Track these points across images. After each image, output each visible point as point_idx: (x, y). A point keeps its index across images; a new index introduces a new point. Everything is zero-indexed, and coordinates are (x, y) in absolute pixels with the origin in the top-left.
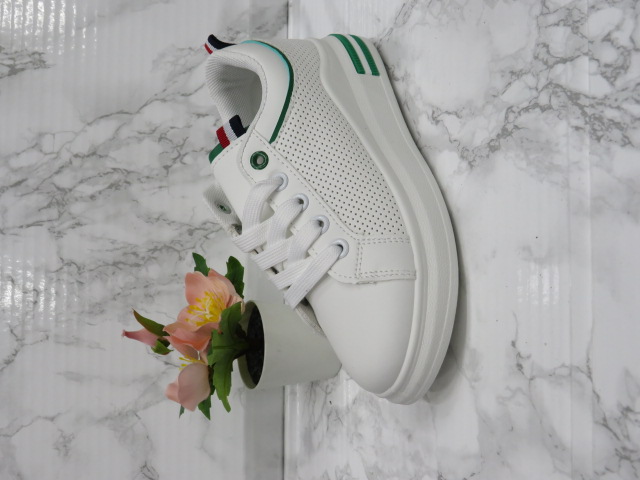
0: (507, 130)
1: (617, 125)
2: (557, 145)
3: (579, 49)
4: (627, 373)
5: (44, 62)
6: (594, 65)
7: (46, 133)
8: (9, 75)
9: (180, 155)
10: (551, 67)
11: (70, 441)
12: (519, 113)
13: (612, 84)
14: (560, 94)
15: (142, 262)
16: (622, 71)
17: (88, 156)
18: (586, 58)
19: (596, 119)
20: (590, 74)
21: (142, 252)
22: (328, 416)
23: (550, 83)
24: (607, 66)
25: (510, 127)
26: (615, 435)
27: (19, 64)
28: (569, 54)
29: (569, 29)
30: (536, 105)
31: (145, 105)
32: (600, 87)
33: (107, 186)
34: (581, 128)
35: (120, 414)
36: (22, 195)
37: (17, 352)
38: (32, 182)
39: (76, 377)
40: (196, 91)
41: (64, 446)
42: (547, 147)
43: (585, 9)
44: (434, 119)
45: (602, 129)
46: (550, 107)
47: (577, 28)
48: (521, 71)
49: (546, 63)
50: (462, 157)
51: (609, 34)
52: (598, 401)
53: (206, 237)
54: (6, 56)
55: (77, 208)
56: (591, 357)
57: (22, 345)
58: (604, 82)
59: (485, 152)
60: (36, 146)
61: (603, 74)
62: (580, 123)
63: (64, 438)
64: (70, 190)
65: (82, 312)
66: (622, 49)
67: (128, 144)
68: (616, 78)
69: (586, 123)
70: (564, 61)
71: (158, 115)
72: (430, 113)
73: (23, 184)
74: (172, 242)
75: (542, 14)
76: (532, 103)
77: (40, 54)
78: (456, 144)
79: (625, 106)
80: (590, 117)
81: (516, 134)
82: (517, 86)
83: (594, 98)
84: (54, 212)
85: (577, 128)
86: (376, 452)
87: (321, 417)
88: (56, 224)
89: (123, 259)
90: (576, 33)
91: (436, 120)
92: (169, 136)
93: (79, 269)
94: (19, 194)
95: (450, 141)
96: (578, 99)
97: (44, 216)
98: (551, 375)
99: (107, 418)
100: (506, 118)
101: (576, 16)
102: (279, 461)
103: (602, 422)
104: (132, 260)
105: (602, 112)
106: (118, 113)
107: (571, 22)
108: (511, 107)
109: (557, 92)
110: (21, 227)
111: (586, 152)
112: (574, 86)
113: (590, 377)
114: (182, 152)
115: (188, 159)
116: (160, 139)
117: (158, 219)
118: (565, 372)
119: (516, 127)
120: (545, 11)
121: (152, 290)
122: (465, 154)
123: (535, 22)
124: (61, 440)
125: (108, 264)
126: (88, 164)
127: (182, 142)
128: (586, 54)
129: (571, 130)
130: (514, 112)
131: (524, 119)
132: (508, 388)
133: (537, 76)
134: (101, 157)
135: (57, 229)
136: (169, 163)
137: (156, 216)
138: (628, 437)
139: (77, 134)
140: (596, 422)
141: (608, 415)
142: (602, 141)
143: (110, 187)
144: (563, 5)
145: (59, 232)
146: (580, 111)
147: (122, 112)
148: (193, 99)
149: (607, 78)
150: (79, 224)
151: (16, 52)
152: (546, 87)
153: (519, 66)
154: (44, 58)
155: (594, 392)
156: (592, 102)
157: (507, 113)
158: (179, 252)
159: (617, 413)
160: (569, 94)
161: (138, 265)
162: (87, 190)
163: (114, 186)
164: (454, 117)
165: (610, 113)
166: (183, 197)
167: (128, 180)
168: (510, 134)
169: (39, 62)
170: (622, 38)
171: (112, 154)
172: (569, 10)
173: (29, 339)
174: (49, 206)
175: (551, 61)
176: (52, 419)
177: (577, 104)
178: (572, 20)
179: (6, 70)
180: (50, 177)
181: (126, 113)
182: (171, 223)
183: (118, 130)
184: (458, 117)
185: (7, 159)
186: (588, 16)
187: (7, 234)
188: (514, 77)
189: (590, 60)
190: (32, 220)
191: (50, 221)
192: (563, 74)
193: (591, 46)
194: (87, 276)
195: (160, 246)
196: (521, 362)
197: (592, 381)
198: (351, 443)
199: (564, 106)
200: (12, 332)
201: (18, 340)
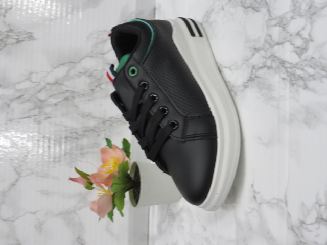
0: (252, 78)
1: (301, 78)
2: (274, 86)
3: (285, 39)
4: (303, 204)
5: (33, 37)
6: (292, 47)
7: (34, 73)
8: (16, 44)
9: (99, 84)
10: (272, 47)
11: (42, 224)
12: (258, 69)
13: (300, 57)
14: (277, 61)
15: (79, 137)
16: (305, 51)
17: (54, 84)
19: (292, 74)
20: (290, 52)
21: (80, 132)
22: (169, 216)
23: (272, 55)
24: (298, 48)
25: (253, 76)
26: (297, 234)
27: (21, 38)
28: (281, 41)
29: (281, 28)
31: (82, 59)
32: (294, 59)
35: (67, 212)
36: (22, 103)
37: (18, 180)
38: (26, 97)
39: (45, 193)
40: (108, 52)
41: (40, 227)
42: (269, 88)
43: (289, 18)
45: (295, 80)
46: (272, 67)
47: (285, 28)
48: (259, 48)
49: (270, 45)
51: (299, 32)
52: (290, 217)
53: (111, 125)
54: (15, 34)
55: (48, 110)
56: (287, 195)
57: (21, 177)
58: (296, 56)
59: (242, 88)
60: (29, 79)
61: (296, 52)
62: (285, 76)
64: (45, 101)
65: (50, 161)
66: (305, 40)
67: (74, 78)
68: (302, 54)
69: (288, 76)
70: (278, 44)
71: (89, 64)
73: (22, 98)
74: (95, 127)
75: (269, 20)
76: (264, 65)
77: (31, 33)
79: (306, 68)
80: (290, 74)
81: (256, 80)
82: (257, 55)
83: (292, 64)
84: (36, 111)
85: (284, 79)
86: (190, 236)
87: (166, 216)
88: (37, 117)
89: (69, 135)
90: (284, 30)
92: (94, 74)
93: (49, 139)
94: (20, 102)
96: (284, 64)
97: (32, 113)
98: (269, 202)
99: (61, 214)
100: (252, 72)
101: (284, 21)
102: (146, 238)
103: (291, 228)
104: (75, 135)
105: (295, 71)
106: (69, 63)
108: (254, 66)
109: (275, 60)
110: (21, 119)
111: (288, 91)
112: (283, 57)
113: (286, 205)
114: (101, 82)
115: (103, 86)
116: (90, 76)
117: (87, 116)
118: (275, 201)
119: (256, 77)
120: (271, 18)
121: (84, 151)
123: (266, 24)
124: (39, 224)
125: (62, 138)
126: (54, 88)
128: (289, 41)
129: (281, 79)
130: (255, 69)
131: (260, 73)
132: (249, 208)
133: (266, 51)
134: (60, 84)
135: (38, 120)
136: (94, 88)
137: (87, 114)
138: (302, 236)
139: (48, 73)
140: (288, 228)
141: (294, 224)
142: (295, 86)
143: (64, 99)
144: (278, 16)
145: (39, 122)
146: (285, 70)
147: (71, 62)
148: (106, 56)
149: (297, 54)
150: (49, 118)
151: (20, 32)
152: (270, 57)
153: (258, 46)
154: (34, 35)
155: (288, 212)
156: (291, 66)
157: (252, 69)
158: (97, 132)
159: (298, 224)
160: (280, 61)
161: (77, 138)
162: (54, 101)
163: (66, 99)
164: (228, 70)
165: (299, 72)
167: (73, 96)
168: (253, 80)
169: (31, 37)
170: (305, 34)
171: (66, 83)
172: (281, 18)
173: (23, 174)
174: (34, 108)
175: (273, 44)
176: (34, 213)
177: (284, 67)
178: (282, 24)
179: (15, 41)
180: (35, 94)
181: (73, 63)
182: (94, 118)
183: (69, 71)
184: (230, 70)
185: (14, 85)
186: (290, 22)
187: (14, 122)
188: (256, 51)
189: (290, 44)
190: (26, 115)
191: (35, 116)
192: (278, 51)
193: (291, 38)
194: (52, 143)
195: (88, 129)
196: (256, 195)
197: (287, 207)
198: (179, 230)
199: (278, 67)
200: (15, 170)
201: (18, 174)
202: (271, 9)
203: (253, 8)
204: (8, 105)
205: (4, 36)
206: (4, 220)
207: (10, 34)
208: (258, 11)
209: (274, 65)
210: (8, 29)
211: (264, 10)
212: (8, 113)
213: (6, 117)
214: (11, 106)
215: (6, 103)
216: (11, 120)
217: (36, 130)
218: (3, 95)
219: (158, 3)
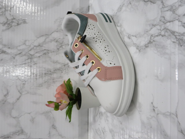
0: (151, 42)
2: (167, 47)
3: (175, 18)
6: (180, 23)
7: (27, 40)
8: (17, 25)
9: (61, 46)
10: (165, 23)
11: (34, 119)
12: (155, 37)
14: (168, 31)
15: (52, 73)
17: (38, 46)
19: (180, 39)
20: (178, 26)
21: (52, 71)
22: (100, 114)
23: (165, 28)
24: (184, 23)
25: (152, 41)
27: (20, 22)
28: (172, 20)
29: (171, 12)
30: (160, 35)
31: (52, 33)
32: (182, 30)
33: (43, 54)
35: (47, 112)
36: (21, 57)
37: (20, 96)
38: (23, 53)
39: (35, 103)
41: (33, 120)
42: (163, 47)
43: (177, 6)
44: (129, 37)
45: (182, 43)
46: (165, 35)
47: (174, 12)
48: (156, 24)
49: (164, 22)
50: (137, 49)
52: (180, 125)
54: (16, 21)
55: (35, 60)
56: (177, 111)
57: (22, 95)
58: (183, 28)
59: (144, 47)
60: (24, 44)
61: (183, 26)
62: (175, 41)
63: (33, 118)
64: (33, 55)
65: (37, 86)
67: (48, 43)
69: (177, 41)
70: (170, 22)
71: (56, 35)
74: (60, 68)
75: (163, 8)
76: (159, 34)
77: (25, 20)
80: (178, 39)
81: (154, 43)
82: (154, 29)
83: (180, 33)
85: (174, 42)
86: (112, 126)
87: (98, 113)
88: (30, 64)
89: (47, 72)
90: (174, 13)
91: (129, 38)
92: (59, 41)
93: (36, 75)
94: (20, 56)
95: (134, 44)
96: (174, 33)
97: (27, 61)
98: (164, 114)
99: (43, 113)
100: (151, 38)
101: (174, 8)
102: (87, 123)
103: (181, 131)
104: (50, 72)
105: (183, 38)
107: (172, 10)
108: (152, 35)
109: (167, 31)
110: (21, 65)
111: (177, 49)
112: (173, 29)
113: (177, 117)
114: (62, 45)
115: (63, 47)
116: (56, 42)
117: (56, 62)
118: (168, 114)
119: (154, 41)
120: (164, 7)
121: (55, 80)
123: (160, 10)
124: (32, 119)
125: (43, 74)
126: (38, 48)
127: (62, 42)
128: (177, 20)
129: (172, 43)
131: (156, 39)
132: (150, 115)
133: (161, 26)
134: (41, 46)
136: (59, 48)
137: (56, 61)
139: (35, 41)
140: (179, 131)
141: (183, 129)
142: (182, 46)
143: (44, 54)
144: (169, 5)
145: (31, 66)
146: (175, 37)
147: (46, 35)
150: (36, 64)
151: (19, 19)
152: (163, 29)
153: (155, 23)
154: (26, 21)
155: (178, 122)
156: (179, 34)
157: (151, 37)
158: (61, 71)
160: (171, 32)
161: (51, 74)
162: (38, 55)
163: (45, 54)
164: (135, 37)
167: (48, 52)
168: (152, 43)
169: (25, 22)
171: (44, 46)
172: (172, 7)
173: (23, 93)
174: (28, 59)
175: (165, 22)
176: (29, 114)
177: (174, 35)
178: (173, 9)
179: (16, 24)
180: (28, 52)
181: (48, 35)
182: (59, 63)
183: (45, 39)
184: (136, 37)
185: (17, 47)
186: (178, 8)
187: (17, 66)
188: (153, 26)
189: (179, 21)
190: (24, 63)
191: (28, 63)
192: (169, 26)
193: (179, 17)
194: (38, 77)
195: (57, 69)
196: (154, 109)
197: (177, 118)
198: (105, 122)
199: (170, 35)
200: (19, 91)
201: (20, 93)
202: (164, 1)
203: (151, 2)
204: (14, 58)
205: (10, 22)
206: (14, 118)
207: (14, 20)
208: (155, 3)
209: (166, 34)
210: (12, 18)
211: (159, 3)
212: (14, 62)
213: (13, 64)
214: (15, 58)
215: (13, 57)
216: (16, 66)
217: (29, 70)
218: (11, 52)
219: (90, 4)
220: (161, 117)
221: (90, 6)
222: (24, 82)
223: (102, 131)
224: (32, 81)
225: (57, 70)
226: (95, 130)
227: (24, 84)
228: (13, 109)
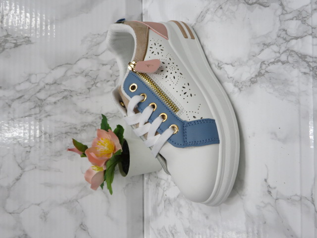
0: (261, 73)
2: (292, 81)
3: (306, 32)
5: (30, 41)
7: (33, 74)
8: (14, 47)
10: (289, 41)
11: (47, 214)
12: (269, 64)
14: (294, 55)
15: (78, 132)
17: (53, 84)
18: (310, 37)
20: (313, 45)
21: (79, 127)
22: (165, 201)
23: (288, 50)
25: (263, 72)
27: (19, 42)
28: (300, 34)
29: (299, 22)
30: (279, 61)
31: (78, 60)
33: (62, 97)
34: (307, 73)
35: (70, 201)
36: (22, 103)
37: (21, 175)
38: (26, 97)
39: (49, 185)
40: (102, 53)
41: (44, 216)
42: (285, 82)
43: (310, 11)
44: (219, 67)
46: (288, 62)
47: (305, 21)
48: (270, 43)
49: (285, 39)
50: (235, 86)
54: (13, 39)
55: (48, 108)
56: (313, 193)
57: (24, 172)
59: (248, 83)
60: (28, 80)
62: (307, 70)
63: (44, 213)
64: (45, 100)
65: (52, 155)
67: (71, 78)
69: (311, 71)
70: (297, 38)
71: (84, 65)
72: (217, 64)
73: (22, 98)
74: (92, 122)
75: (282, 14)
76: (277, 60)
77: (28, 38)
78: (232, 79)
80: (313, 68)
81: (267, 75)
82: (267, 51)
83: (316, 58)
84: (37, 110)
85: (305, 73)
86: (189, 222)
87: (161, 201)
88: (38, 115)
89: (69, 131)
90: (305, 24)
92: (89, 74)
93: (50, 135)
95: (228, 78)
96: (306, 58)
97: (33, 112)
98: (289, 199)
99: (64, 203)
100: (261, 67)
101: (304, 14)
104: (74, 130)
106: (66, 64)
107: (301, 18)
108: (264, 62)
109: (292, 54)
110: (22, 117)
111: (311, 86)
112: (303, 51)
113: (313, 204)
114: (96, 82)
115: (98, 85)
116: (86, 76)
117: (85, 112)
118: (297, 198)
119: (267, 72)
120: (284, 12)
122: (237, 84)
123: (278, 18)
124: (43, 214)
125: (63, 133)
126: (53, 87)
127: (96, 77)
128: (311, 34)
129: (301, 74)
130: (265, 64)
131: (272, 68)
132: (263, 202)
133: (279, 46)
134: (58, 84)
135: (38, 118)
136: (90, 87)
137: (84, 111)
139: (47, 74)
144: (295, 9)
145: (40, 119)
146: (307, 64)
147: (68, 64)
148: (100, 57)
150: (49, 115)
151: (17, 37)
152: (285, 52)
153: (268, 41)
154: (31, 39)
155: (316, 212)
156: (315, 60)
157: (261, 64)
158: (95, 127)
160: (300, 55)
161: (77, 133)
162: (53, 99)
163: (65, 97)
164: (230, 66)
166: (97, 102)
167: (71, 95)
168: (263, 75)
169: (28, 41)
171: (64, 83)
172: (300, 12)
173: (27, 169)
174: (35, 107)
175: (288, 38)
176: (39, 205)
177: (305, 61)
178: (301, 16)
179: (13, 45)
180: (35, 94)
181: (70, 64)
182: (92, 114)
183: (66, 72)
184: (233, 66)
185: (14, 86)
186: (312, 14)
187: (15, 121)
188: (265, 46)
189: (313, 37)
190: (27, 114)
191: (35, 114)
192: (295, 45)
193: (314, 30)
194: (54, 139)
195: (87, 124)
196: (270, 190)
197: (314, 206)
198: (176, 215)
199: (297, 62)
200: (19, 165)
201: (22, 169)
202: (285, 3)
203: (261, 4)
204: (10, 106)
205: (2, 40)
206: (10, 213)
207: (8, 38)
208: (268, 6)
209: (290, 59)
210: (5, 33)
211: (276, 5)
212: (9, 113)
213: (8, 117)
214: (12, 106)
215: (7, 103)
216: (12, 120)
217: (37, 127)
218: (4, 96)
219: (145, 9)
220: (283, 204)
221: (143, 13)
222: (28, 149)
223: (171, 232)
224: (43, 146)
225: (87, 126)
226: (157, 230)
227: (27, 151)
228: (8, 197)
